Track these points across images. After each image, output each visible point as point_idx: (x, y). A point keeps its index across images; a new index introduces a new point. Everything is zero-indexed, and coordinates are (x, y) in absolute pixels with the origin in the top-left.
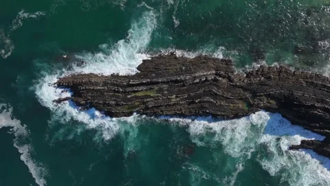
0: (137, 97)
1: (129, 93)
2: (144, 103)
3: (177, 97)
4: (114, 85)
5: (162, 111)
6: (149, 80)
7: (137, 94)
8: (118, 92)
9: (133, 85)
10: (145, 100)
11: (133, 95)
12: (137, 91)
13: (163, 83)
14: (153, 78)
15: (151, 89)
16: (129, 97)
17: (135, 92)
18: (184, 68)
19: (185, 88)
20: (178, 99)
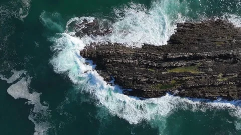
0: (174, 75)
1: (164, 69)
2: (181, 82)
3: (224, 76)
4: (147, 59)
5: (203, 93)
6: (191, 54)
7: (174, 71)
8: (152, 67)
9: (170, 60)
10: (184, 79)
11: (169, 72)
12: (176, 67)
13: (209, 58)
14: (196, 52)
15: (193, 65)
16: (163, 73)
17: (171, 68)
18: (234, 41)
19: (236, 65)
20: (226, 79)
